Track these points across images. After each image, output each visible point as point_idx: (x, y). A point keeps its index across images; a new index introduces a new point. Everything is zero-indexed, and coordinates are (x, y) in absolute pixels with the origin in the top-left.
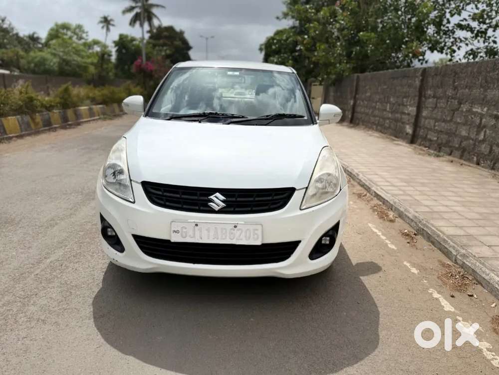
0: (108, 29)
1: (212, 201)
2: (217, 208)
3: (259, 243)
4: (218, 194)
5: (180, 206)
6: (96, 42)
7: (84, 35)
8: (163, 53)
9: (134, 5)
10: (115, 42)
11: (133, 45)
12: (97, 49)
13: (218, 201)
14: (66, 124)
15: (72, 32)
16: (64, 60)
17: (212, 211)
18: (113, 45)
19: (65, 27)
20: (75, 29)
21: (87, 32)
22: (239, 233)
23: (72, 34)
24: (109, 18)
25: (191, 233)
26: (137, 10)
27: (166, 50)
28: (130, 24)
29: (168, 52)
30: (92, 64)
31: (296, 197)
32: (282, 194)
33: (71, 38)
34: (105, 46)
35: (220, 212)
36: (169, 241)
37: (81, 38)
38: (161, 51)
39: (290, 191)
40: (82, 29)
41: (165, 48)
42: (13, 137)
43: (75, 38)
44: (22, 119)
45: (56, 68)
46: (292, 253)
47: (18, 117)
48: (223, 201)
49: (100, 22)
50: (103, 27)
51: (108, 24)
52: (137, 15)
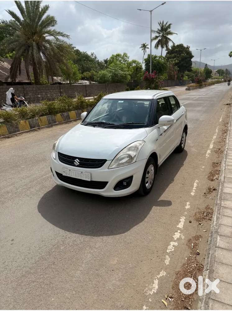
1: (75, 162)
2: (77, 165)
3: (89, 180)
4: (77, 159)
5: (66, 162)
7: (127, 59)
8: (174, 62)
9: (158, 35)
10: (146, 60)
11: (155, 60)
12: (134, 65)
13: (77, 162)
16: (115, 74)
17: (75, 166)
18: (144, 61)
22: (83, 175)
24: (146, 45)
25: (68, 173)
26: (160, 38)
27: (175, 60)
28: (155, 47)
29: (176, 61)
30: (129, 75)
31: (107, 163)
32: (101, 162)
34: (138, 63)
35: (77, 166)
36: (62, 175)
38: (172, 61)
39: (105, 161)
41: (174, 59)
42: (72, 120)
44: (78, 112)
45: (110, 79)
46: (105, 186)
48: (79, 162)
49: (142, 47)
50: (143, 49)
51: (145, 48)
52: (159, 41)
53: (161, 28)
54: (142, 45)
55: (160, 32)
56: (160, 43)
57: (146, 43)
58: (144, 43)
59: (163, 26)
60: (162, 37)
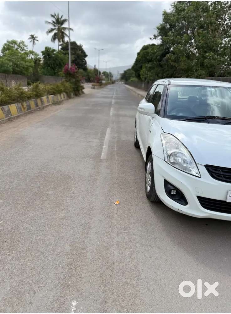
0: (34, 43)
6: (32, 52)
7: (25, 48)
9: (53, 28)
10: (42, 52)
11: (54, 54)
12: (32, 56)
14: (37, 108)
15: (18, 46)
16: (15, 64)
18: (41, 54)
19: (14, 42)
20: (20, 44)
21: (27, 46)
23: (18, 47)
24: (34, 36)
26: (55, 31)
30: (31, 66)
33: (17, 49)
34: (36, 54)
36: (225, 202)
37: (23, 50)
40: (24, 44)
43: (19, 50)
44: (18, 106)
45: (11, 69)
47: (16, 104)
49: (30, 38)
50: (31, 41)
51: (34, 40)
52: (55, 34)
53: (56, 20)
54: (30, 36)
55: (56, 25)
56: (56, 37)
57: (34, 35)
58: (33, 34)
59: (58, 18)
60: (58, 31)
